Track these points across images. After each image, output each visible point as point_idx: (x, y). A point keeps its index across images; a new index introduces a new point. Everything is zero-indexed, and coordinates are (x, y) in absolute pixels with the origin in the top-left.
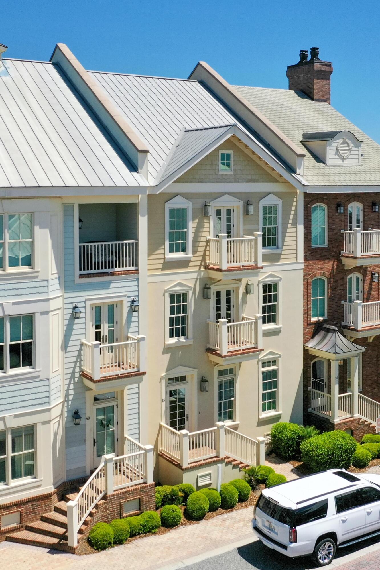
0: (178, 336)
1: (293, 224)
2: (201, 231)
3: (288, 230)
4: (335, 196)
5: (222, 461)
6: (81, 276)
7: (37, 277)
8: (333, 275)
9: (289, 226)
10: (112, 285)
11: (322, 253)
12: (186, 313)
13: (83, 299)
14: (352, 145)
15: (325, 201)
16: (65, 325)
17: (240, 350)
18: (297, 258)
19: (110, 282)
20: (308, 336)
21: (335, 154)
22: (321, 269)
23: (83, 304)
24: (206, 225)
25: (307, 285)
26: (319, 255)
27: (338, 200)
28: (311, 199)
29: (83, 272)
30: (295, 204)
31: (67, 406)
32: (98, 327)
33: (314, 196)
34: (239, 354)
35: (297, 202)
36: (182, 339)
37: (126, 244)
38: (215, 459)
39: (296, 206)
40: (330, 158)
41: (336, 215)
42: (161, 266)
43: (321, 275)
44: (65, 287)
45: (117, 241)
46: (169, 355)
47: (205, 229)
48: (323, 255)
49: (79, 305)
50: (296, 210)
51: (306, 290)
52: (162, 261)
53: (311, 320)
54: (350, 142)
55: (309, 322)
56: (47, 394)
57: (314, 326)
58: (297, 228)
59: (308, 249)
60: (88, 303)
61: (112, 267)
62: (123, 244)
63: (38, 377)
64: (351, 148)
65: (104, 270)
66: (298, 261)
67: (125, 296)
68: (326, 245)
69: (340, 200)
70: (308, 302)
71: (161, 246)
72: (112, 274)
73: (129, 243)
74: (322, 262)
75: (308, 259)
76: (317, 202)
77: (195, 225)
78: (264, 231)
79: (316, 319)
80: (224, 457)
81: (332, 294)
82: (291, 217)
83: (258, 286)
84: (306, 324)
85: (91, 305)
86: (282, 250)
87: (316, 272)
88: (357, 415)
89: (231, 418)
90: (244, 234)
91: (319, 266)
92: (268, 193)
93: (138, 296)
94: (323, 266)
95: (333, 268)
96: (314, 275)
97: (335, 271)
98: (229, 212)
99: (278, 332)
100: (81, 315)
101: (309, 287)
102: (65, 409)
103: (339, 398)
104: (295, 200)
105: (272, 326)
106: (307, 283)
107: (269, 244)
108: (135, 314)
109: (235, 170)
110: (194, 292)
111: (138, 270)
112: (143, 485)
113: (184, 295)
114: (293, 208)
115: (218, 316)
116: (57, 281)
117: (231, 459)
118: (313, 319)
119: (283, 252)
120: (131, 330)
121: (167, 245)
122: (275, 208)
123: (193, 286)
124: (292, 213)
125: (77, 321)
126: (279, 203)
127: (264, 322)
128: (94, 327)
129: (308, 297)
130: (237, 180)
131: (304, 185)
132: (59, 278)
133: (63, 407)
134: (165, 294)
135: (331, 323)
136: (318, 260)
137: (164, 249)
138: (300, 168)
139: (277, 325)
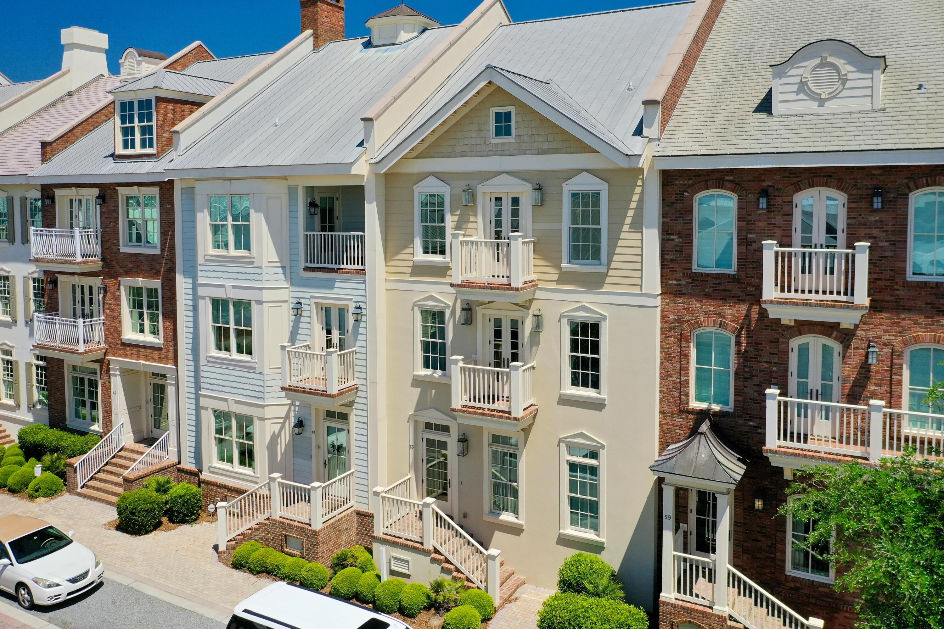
0: (435, 368)
1: (632, 226)
2: (464, 227)
3: (623, 235)
4: (756, 175)
5: (426, 553)
6: (307, 269)
7: (253, 263)
8: (748, 331)
9: (626, 228)
10: (337, 285)
11: (719, 284)
12: (444, 340)
13: (308, 295)
14: (846, 68)
15: (729, 185)
16: (292, 321)
17: (484, 409)
18: (641, 286)
19: (334, 281)
20: (682, 432)
21: (798, 92)
22: (716, 314)
23: (307, 301)
24: (472, 219)
25: (681, 339)
26: (710, 287)
27: (764, 184)
28: (691, 182)
29: (309, 265)
30: (638, 190)
31: (294, 411)
32: (329, 332)
33: (700, 176)
34: (480, 414)
35: (642, 186)
36: (439, 372)
37: (354, 236)
39: (642, 194)
40: (781, 102)
41: (760, 214)
42: (409, 270)
43: (714, 326)
44: (291, 279)
45: (343, 231)
46: (418, 390)
47: (470, 225)
48: (721, 287)
49: (302, 301)
50: (641, 201)
51: (678, 346)
52: (411, 264)
53: (688, 404)
54: (843, 61)
55: (683, 407)
56: (261, 389)
57: (695, 417)
58: (642, 232)
59: (684, 274)
60: (314, 301)
61: (339, 264)
62: (350, 236)
63: (254, 368)
64: (846, 75)
65: (330, 266)
66: (643, 292)
67: (351, 300)
68: (733, 270)
69: (770, 184)
70: (681, 370)
71: (411, 244)
72: (337, 271)
73: (358, 236)
74: (721, 302)
75: (684, 292)
76: (707, 188)
77: (456, 218)
78: (575, 234)
79: (703, 406)
80: (431, 548)
81: (745, 366)
82: (631, 213)
83: (560, 321)
84: (676, 409)
85: (316, 304)
86: (609, 269)
87: (703, 318)
88: (722, 609)
89: (516, 511)
90: (533, 237)
91: (711, 308)
92: (580, 171)
93: (365, 302)
94: (721, 310)
95: (748, 316)
96: (697, 322)
97: (753, 322)
98: (515, 201)
99: (598, 406)
100: (304, 313)
101: (684, 344)
102: (292, 414)
103: (674, 556)
104: (639, 183)
105: (589, 393)
106: (681, 335)
107: (585, 257)
108: (362, 325)
109: (518, 136)
110: (453, 313)
111: (364, 270)
112: (307, 527)
113: (442, 314)
114: (636, 198)
115: (498, 355)
116: (280, 271)
117: (442, 558)
118: (695, 404)
119: (611, 273)
120: (358, 343)
121: (418, 243)
122: (597, 195)
123: (451, 304)
124: (633, 205)
125: (302, 319)
126: (602, 188)
127: (575, 382)
128: (325, 331)
129: (681, 361)
130: (522, 152)
131: (627, 155)
132: (283, 268)
133: (289, 411)
134: (415, 307)
135: (741, 421)
136: (708, 296)
137: (413, 248)
138: (650, 126)
139: (599, 393)
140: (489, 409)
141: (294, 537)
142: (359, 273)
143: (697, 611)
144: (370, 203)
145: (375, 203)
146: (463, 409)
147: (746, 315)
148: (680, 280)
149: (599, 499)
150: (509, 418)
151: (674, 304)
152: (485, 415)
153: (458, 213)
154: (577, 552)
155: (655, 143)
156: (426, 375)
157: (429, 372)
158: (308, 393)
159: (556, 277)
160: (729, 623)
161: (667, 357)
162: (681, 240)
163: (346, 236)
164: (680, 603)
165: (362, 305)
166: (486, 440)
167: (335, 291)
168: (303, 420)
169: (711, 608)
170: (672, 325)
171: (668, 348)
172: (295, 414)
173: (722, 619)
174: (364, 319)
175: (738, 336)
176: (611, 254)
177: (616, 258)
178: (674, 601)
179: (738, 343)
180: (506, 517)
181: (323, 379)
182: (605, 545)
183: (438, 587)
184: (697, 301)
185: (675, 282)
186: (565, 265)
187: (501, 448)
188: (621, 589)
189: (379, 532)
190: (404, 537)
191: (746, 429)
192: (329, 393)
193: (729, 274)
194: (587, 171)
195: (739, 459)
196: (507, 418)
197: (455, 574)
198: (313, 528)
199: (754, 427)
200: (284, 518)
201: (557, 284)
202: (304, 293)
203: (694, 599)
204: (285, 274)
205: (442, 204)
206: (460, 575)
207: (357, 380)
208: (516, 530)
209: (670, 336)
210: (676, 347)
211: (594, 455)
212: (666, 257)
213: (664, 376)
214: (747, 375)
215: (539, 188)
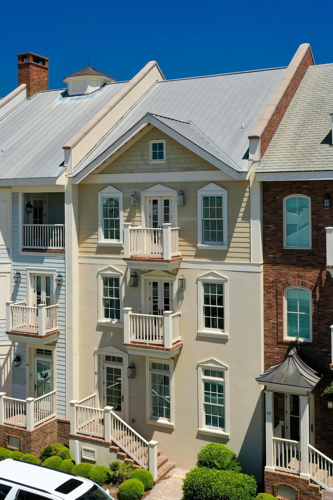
0: (112, 317)
1: (243, 218)
2: (132, 220)
3: (237, 225)
4: (322, 184)
6: (24, 250)
8: (321, 288)
9: (239, 220)
10: (45, 260)
11: (301, 257)
12: (118, 297)
13: (25, 268)
15: (305, 191)
16: (13, 286)
17: (146, 344)
18: (250, 258)
19: (43, 258)
20: (279, 357)
23: (24, 272)
24: (138, 214)
25: (277, 293)
26: (295, 258)
27: (327, 190)
28: (281, 189)
29: (26, 247)
30: (247, 195)
31: (14, 350)
32: (39, 293)
33: (287, 185)
34: (143, 347)
35: (249, 192)
36: (116, 320)
37: (57, 227)
38: (101, 440)
39: (249, 197)
41: (325, 210)
42: (95, 250)
43: (298, 285)
44: (13, 257)
45: (48, 224)
46: (101, 333)
47: (136, 219)
48: (302, 259)
49: (21, 272)
50: (249, 202)
51: (275, 299)
52: (96, 246)
53: (282, 338)
55: (279, 340)
57: (287, 347)
58: (250, 223)
60: (29, 272)
61: (47, 246)
62: (54, 227)
65: (40, 247)
66: (251, 262)
67: (55, 271)
68: (310, 248)
69: (331, 190)
70: (277, 315)
71: (96, 232)
72: (45, 251)
73: (60, 227)
74: (302, 269)
75: (278, 262)
76: (291, 193)
77: (127, 214)
78: (206, 224)
79: (293, 339)
80: (110, 442)
81: (319, 312)
82: (242, 210)
83: (197, 283)
84: (275, 341)
85: (30, 274)
86: (229, 247)
87: (291, 280)
88: (306, 475)
89: (168, 416)
90: (178, 226)
91: (296, 273)
92: (208, 183)
93: (65, 272)
94: (302, 274)
95: (320, 278)
96: (287, 283)
97: (324, 281)
98: (167, 203)
99: (223, 340)
100: (22, 281)
101: (279, 297)
102: (13, 352)
103: (273, 440)
104: (248, 190)
105: (217, 332)
106: (277, 291)
107: (213, 239)
108: (62, 288)
109: (168, 159)
110: (125, 279)
111: (64, 250)
112: (23, 429)
113: (117, 280)
114: (245, 200)
115: (155, 308)
116: (6, 251)
117: (117, 448)
118: (287, 338)
119: (230, 250)
120: (60, 301)
121: (101, 231)
122: (220, 198)
123: (123, 272)
124: (244, 205)
125: (21, 285)
126: (223, 193)
127: (207, 325)
128: (36, 293)
129: (277, 309)
130: (170, 169)
131: (238, 172)
132: (8, 249)
133: (10, 349)
134: (99, 276)
135: (317, 349)
136: (294, 265)
137: (98, 234)
138: (253, 153)
139: (223, 332)
140: (149, 344)
141: (14, 437)
142: (60, 252)
143: (289, 477)
144: (68, 204)
145: (72, 204)
146: (132, 344)
147: (319, 277)
148: (276, 254)
149: (225, 405)
150: (163, 349)
151: (272, 270)
152: (147, 347)
153: (128, 210)
154: (210, 443)
155: (257, 164)
156: (106, 322)
157: (108, 320)
158: (25, 335)
159: (194, 253)
160: (310, 484)
161: (268, 306)
162: (275, 228)
163: (52, 227)
164: (278, 472)
165: (63, 274)
166: (148, 366)
167: (44, 265)
168: (20, 356)
169: (299, 475)
170: (271, 285)
171: (269, 300)
172: (14, 352)
173: (306, 482)
174: (63, 283)
175: (314, 291)
176: (230, 237)
177: (233, 240)
178: (274, 471)
179: (314, 296)
180: (162, 421)
181: (35, 327)
182: (229, 438)
183: (114, 467)
184: (287, 268)
185: (272, 256)
186: (198, 245)
187: (157, 372)
188: (239, 465)
189: (74, 431)
190: (91, 435)
191: (320, 354)
192: (39, 335)
193: (307, 250)
194: (213, 182)
195: (316, 374)
196: (161, 349)
197: (126, 459)
198: (28, 430)
199: (326, 352)
200: (7, 424)
201: (195, 258)
202: (23, 267)
203: (287, 470)
204: (9, 253)
205: (117, 204)
206: (130, 460)
207: (59, 326)
208: (168, 430)
209: (270, 292)
210: (274, 300)
211: (221, 374)
212: (266, 239)
213: (267, 319)
214: (321, 317)
215: (182, 193)
